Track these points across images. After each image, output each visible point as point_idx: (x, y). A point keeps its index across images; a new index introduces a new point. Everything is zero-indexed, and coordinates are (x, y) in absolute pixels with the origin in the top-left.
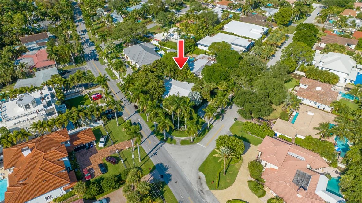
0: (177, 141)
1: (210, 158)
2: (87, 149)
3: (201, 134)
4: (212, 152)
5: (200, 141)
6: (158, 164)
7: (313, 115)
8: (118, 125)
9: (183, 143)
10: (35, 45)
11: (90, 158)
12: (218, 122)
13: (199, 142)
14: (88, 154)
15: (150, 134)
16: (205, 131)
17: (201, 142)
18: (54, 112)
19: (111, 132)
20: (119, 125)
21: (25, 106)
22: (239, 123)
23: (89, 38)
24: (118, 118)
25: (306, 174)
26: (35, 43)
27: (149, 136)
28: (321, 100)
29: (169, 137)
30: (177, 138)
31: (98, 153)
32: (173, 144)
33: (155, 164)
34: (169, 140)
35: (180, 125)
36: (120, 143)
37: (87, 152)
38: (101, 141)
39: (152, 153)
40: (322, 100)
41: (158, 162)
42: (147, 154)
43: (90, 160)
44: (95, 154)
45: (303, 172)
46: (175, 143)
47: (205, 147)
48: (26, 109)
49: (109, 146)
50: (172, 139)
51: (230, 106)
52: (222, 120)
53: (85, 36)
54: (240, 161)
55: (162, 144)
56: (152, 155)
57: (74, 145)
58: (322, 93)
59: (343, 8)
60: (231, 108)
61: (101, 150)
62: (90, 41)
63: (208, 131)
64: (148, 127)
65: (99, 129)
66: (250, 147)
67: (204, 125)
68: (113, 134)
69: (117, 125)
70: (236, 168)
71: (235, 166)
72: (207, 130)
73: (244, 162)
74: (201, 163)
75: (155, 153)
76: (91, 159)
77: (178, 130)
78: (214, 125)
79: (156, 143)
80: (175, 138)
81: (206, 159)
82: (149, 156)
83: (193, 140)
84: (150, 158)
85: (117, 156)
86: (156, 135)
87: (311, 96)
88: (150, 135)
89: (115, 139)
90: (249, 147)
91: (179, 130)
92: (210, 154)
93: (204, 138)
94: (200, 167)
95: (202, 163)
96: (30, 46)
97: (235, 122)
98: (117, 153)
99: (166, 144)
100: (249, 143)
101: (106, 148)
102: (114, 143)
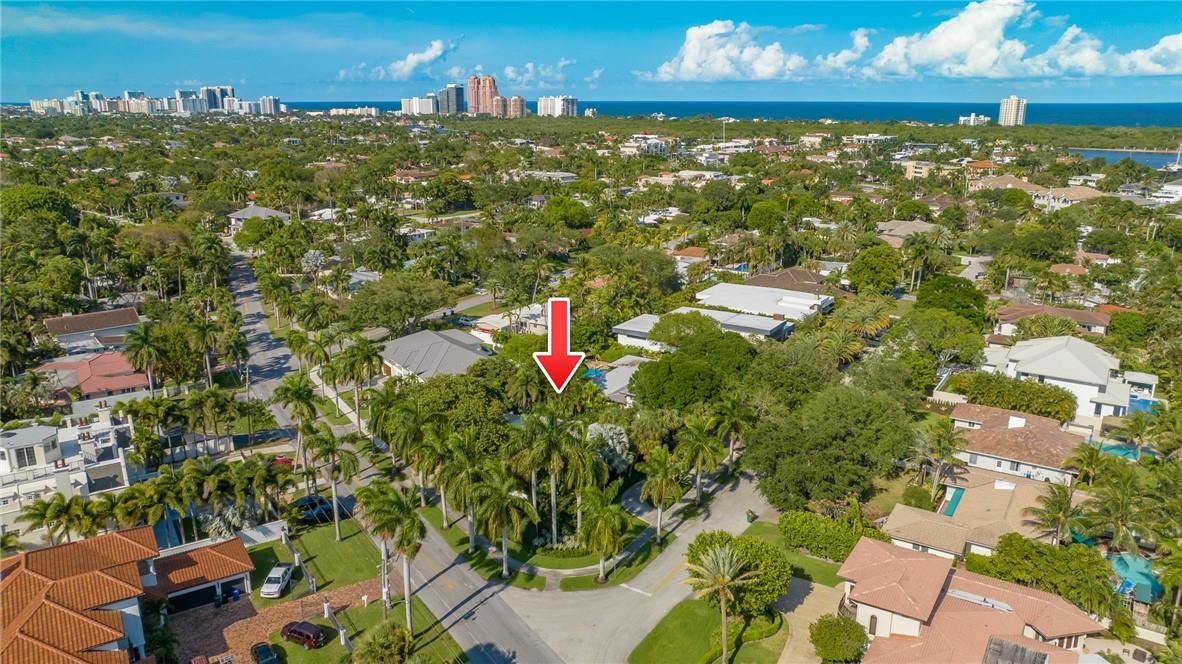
0: (549, 580)
1: (671, 627)
2: (218, 606)
3: (634, 560)
4: (675, 607)
5: (632, 578)
6: (477, 648)
7: (1012, 488)
8: (338, 538)
9: (569, 585)
10: (90, 341)
11: (225, 632)
12: (692, 526)
13: (626, 582)
14: (220, 620)
15: (453, 561)
16: (649, 551)
17: (636, 580)
18: (118, 480)
19: (311, 559)
20: (342, 540)
21: (19, 453)
22: (767, 528)
23: (268, 331)
24: (343, 522)
25: (1024, 650)
26: (91, 338)
27: (449, 568)
28: (1030, 453)
29: (523, 570)
30: (547, 573)
31: (256, 617)
32: (534, 590)
33: (465, 647)
34: (520, 579)
35: (560, 534)
36: (342, 589)
37: (216, 615)
38: (270, 575)
39: (457, 615)
40: (1033, 452)
41: (478, 643)
42: (439, 618)
43: (222, 635)
44: (246, 617)
45: (1013, 644)
46: (542, 585)
47: (650, 595)
48: (20, 467)
49: (301, 596)
50: (531, 575)
51: (730, 485)
52: (705, 519)
53: (258, 325)
54: (781, 632)
55: (495, 588)
56: (456, 622)
57: (173, 583)
58: (1030, 432)
59: (1048, 262)
60: (733, 489)
61: (267, 609)
62: (271, 336)
63: (661, 551)
64: (446, 545)
65: (271, 548)
66: (812, 589)
67: (644, 533)
68: (317, 563)
69: (335, 538)
70: (768, 653)
71: (763, 645)
72: (655, 549)
73: (794, 633)
74: (637, 641)
75: (467, 617)
76: (229, 634)
77: (552, 549)
78: (677, 533)
79: (471, 587)
80: (541, 571)
81: (656, 630)
82: (445, 624)
83: (607, 576)
84: (450, 631)
85: (326, 624)
86: (473, 566)
87: (998, 444)
88: (453, 565)
89: (323, 577)
90: (808, 590)
91: (555, 546)
92: (668, 616)
93: (644, 571)
94: (634, 651)
95: (641, 640)
96: (74, 345)
97: (749, 524)
98: (326, 616)
99: (511, 589)
100: (808, 578)
101: (286, 604)
102: (318, 589)
